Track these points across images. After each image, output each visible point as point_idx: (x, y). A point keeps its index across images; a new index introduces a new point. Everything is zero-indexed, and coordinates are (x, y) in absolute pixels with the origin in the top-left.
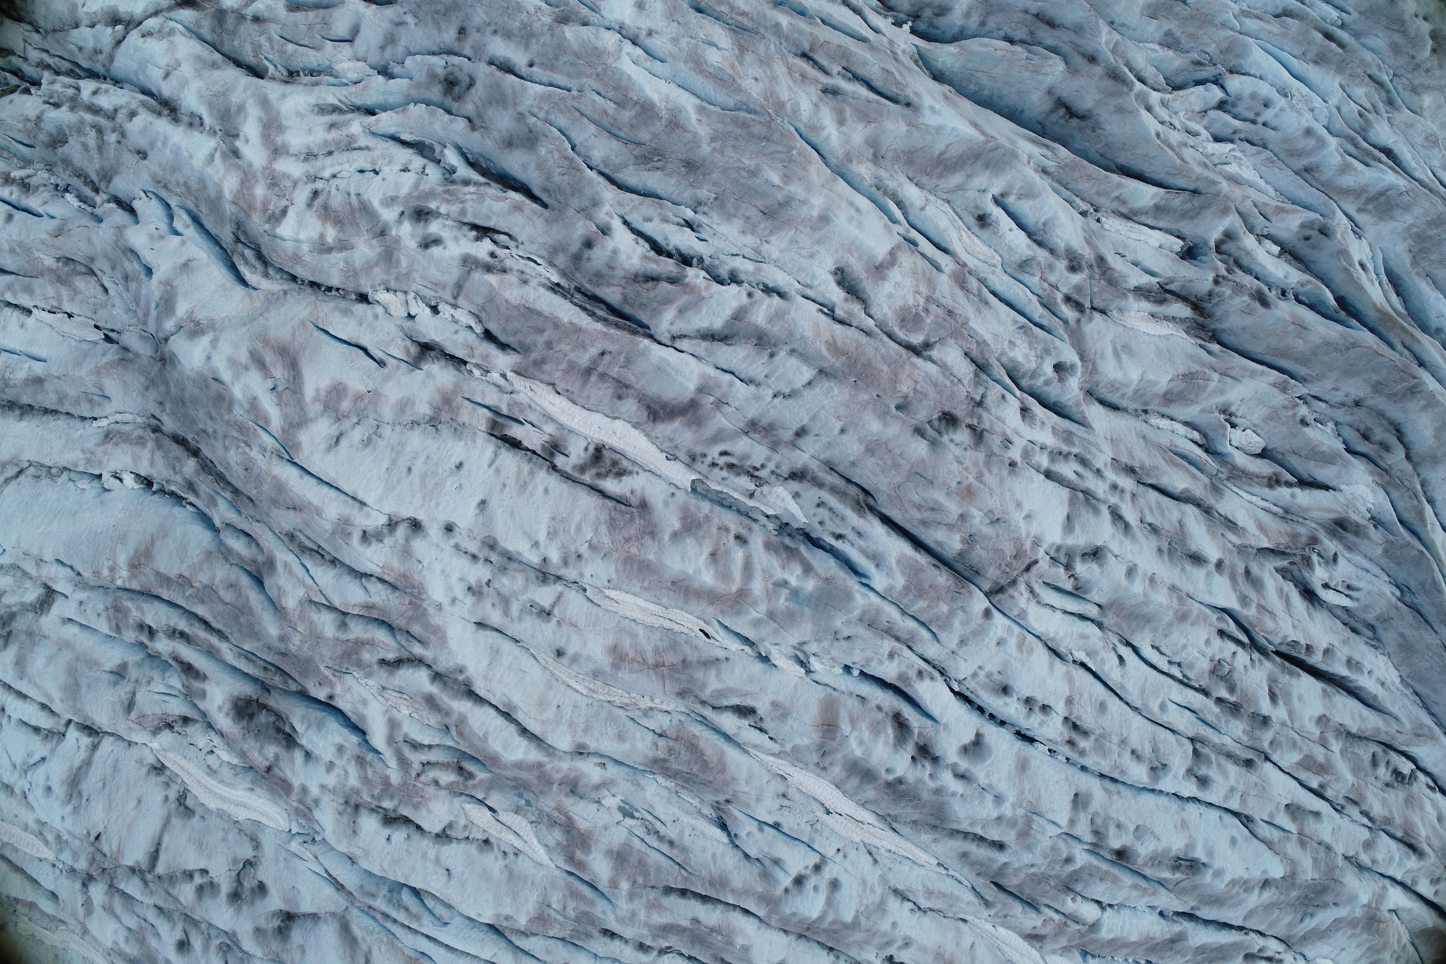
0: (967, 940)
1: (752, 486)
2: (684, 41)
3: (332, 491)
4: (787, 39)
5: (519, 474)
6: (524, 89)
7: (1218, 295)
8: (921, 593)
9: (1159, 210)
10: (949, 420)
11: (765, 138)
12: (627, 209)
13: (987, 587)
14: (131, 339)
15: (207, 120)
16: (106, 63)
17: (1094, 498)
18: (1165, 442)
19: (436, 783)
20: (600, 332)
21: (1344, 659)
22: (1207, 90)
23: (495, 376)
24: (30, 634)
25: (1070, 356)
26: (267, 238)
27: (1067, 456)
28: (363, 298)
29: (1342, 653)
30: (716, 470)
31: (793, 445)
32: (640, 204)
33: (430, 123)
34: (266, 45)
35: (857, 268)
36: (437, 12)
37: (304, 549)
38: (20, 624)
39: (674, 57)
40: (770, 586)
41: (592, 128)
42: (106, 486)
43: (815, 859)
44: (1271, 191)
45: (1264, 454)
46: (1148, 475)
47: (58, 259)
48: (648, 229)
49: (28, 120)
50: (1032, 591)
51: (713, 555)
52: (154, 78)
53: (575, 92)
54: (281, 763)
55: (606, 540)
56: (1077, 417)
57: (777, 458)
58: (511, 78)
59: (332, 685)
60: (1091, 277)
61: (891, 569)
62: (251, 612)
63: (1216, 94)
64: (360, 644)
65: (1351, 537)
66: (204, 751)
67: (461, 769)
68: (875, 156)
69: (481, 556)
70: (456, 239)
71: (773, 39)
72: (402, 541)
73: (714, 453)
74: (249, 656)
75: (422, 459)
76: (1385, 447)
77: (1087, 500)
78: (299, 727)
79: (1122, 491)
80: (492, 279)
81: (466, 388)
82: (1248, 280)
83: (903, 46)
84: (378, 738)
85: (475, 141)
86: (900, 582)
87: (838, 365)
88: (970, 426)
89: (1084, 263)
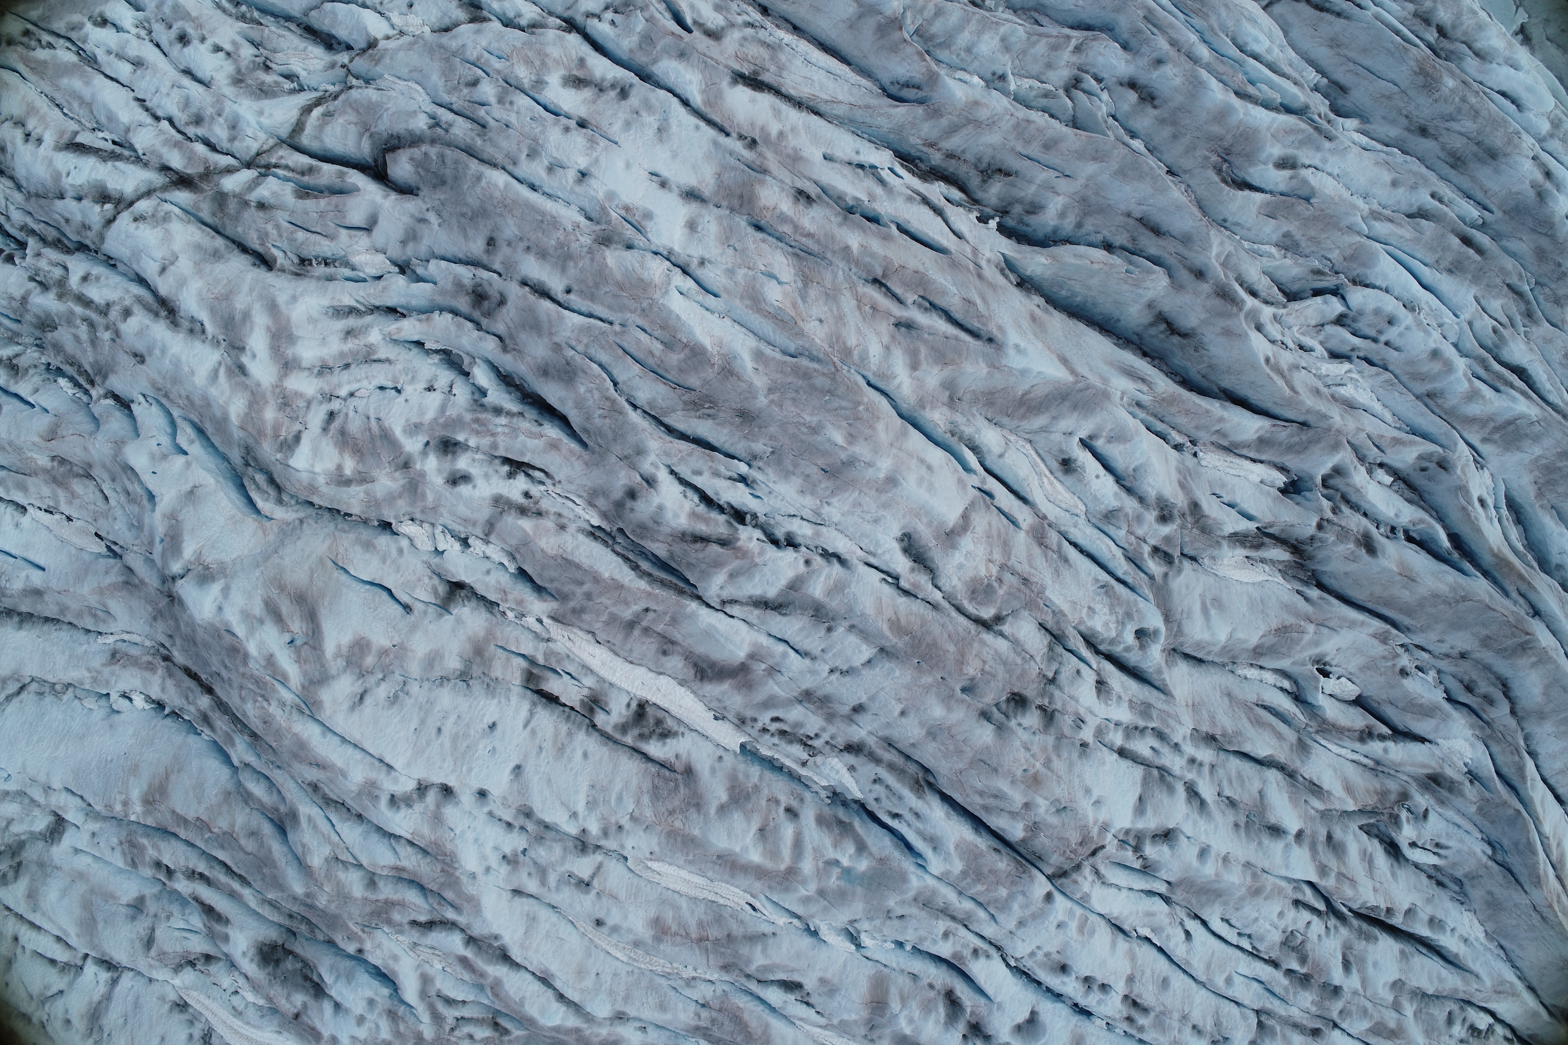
1: (805, 756)
2: (741, 272)
3: (357, 751)
4: (857, 264)
5: (556, 735)
6: (561, 318)
7: (1321, 540)
8: (979, 877)
9: (1263, 442)
10: (1018, 701)
11: (829, 391)
12: (675, 460)
13: (1049, 871)
14: (135, 560)
15: (210, 328)
16: (96, 240)
17: (1170, 774)
18: (1252, 697)
19: (471, 1037)
20: (644, 591)
21: (1426, 918)
22: (1325, 302)
23: (530, 621)
24: (41, 865)
25: (1154, 620)
26: (279, 466)
27: (1143, 731)
28: (386, 526)
29: (1425, 912)
30: (767, 737)
31: (849, 719)
32: (690, 455)
33: (457, 337)
34: (274, 233)
35: (926, 535)
36: (463, 215)
37: (328, 802)
38: (30, 854)
39: (728, 292)
40: (821, 865)
41: (637, 368)
42: (115, 707)
44: (1388, 417)
45: (1359, 702)
46: (1229, 743)
47: (53, 458)
48: (698, 481)
49: (12, 298)
50: (1097, 873)
51: (761, 830)
52: (150, 270)
53: (617, 328)
54: (310, 1012)
55: (648, 813)
56: (1157, 684)
57: (832, 729)
58: (547, 304)
59: (361, 941)
60: (1183, 527)
61: (949, 854)
62: (274, 865)
63: (1335, 307)
64: (390, 904)
65: (1444, 793)
66: (229, 992)
67: (496, 1025)
68: (951, 398)
69: (516, 824)
70: (487, 476)
71: (841, 265)
72: (432, 807)
73: (765, 718)
74: (272, 904)
75: (452, 719)
76: (1489, 700)
77: (1162, 777)
78: (328, 978)
79: (1201, 765)
80: (526, 524)
81: (499, 635)
82: (1355, 522)
83: (988, 254)
84: (410, 991)
85: (507, 362)
86: (957, 866)
87: (900, 645)
88: (1040, 707)
89: (1176, 512)
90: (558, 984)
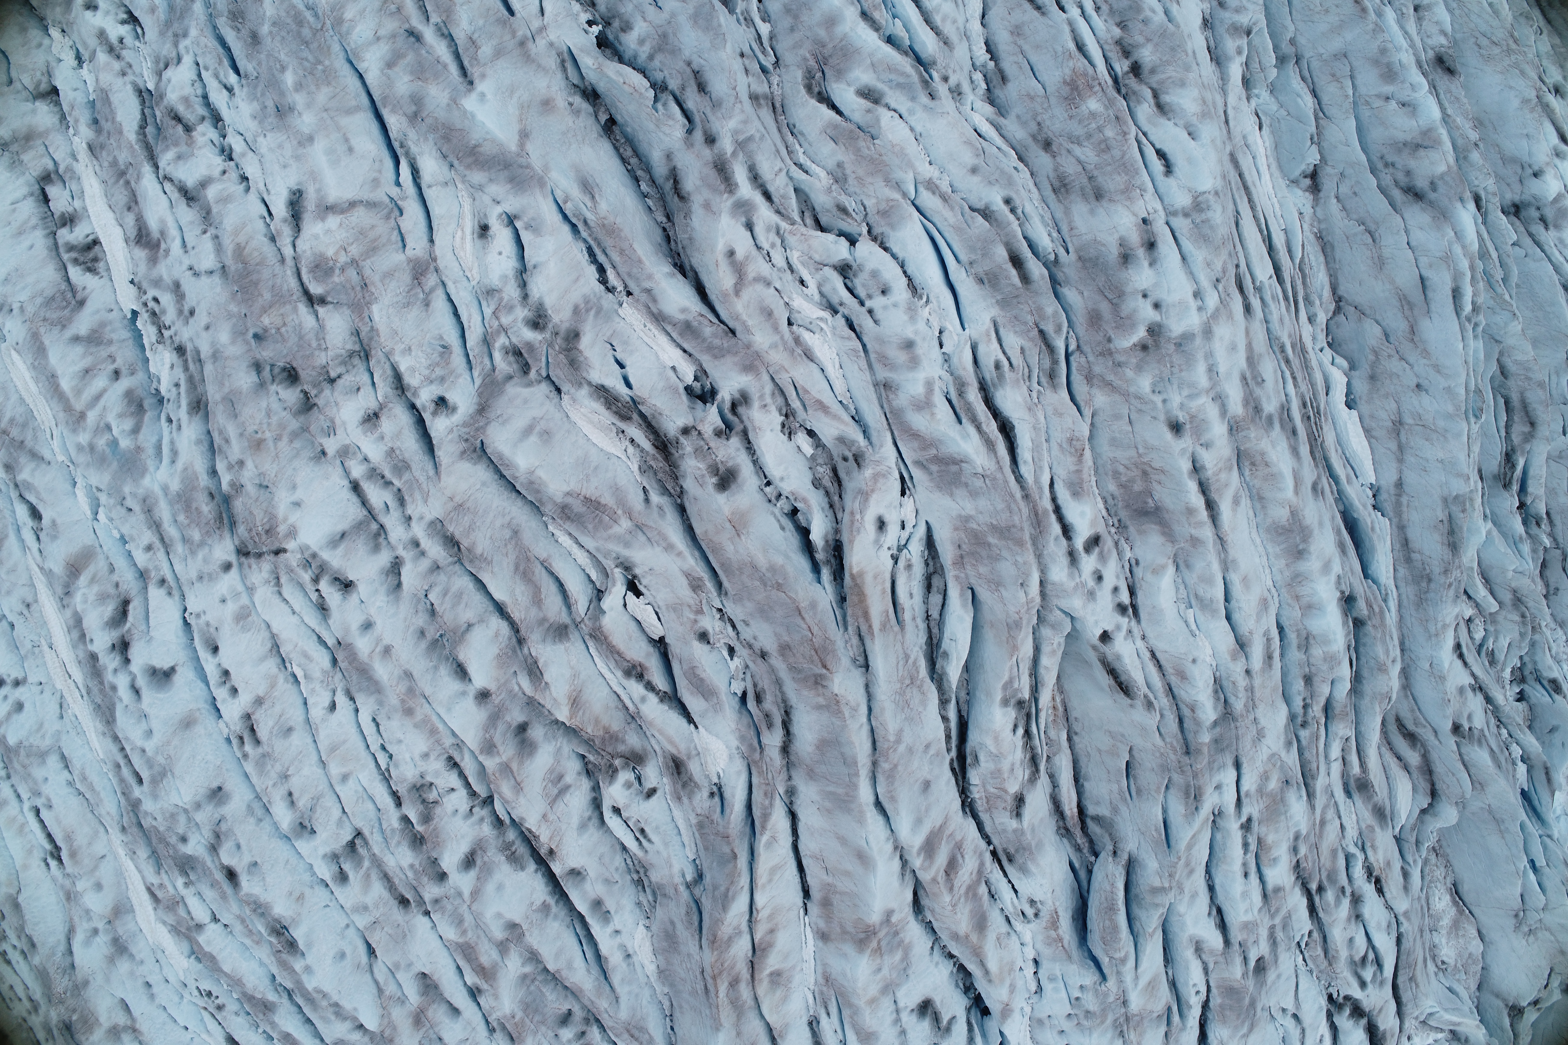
0: (99, 848)
5: (26, 222)
8: (187, 508)
9: (690, 329)
10: (292, 376)
11: (307, 43)
29: (593, 888)
30: (146, 312)
35: (311, 199)
45: (659, 644)
46: (471, 561)
65: (680, 785)
68: (416, 114)
77: (377, 535)
79: (423, 553)
81: (51, 137)
87: (233, 268)
88: (306, 393)
89: (550, 326)
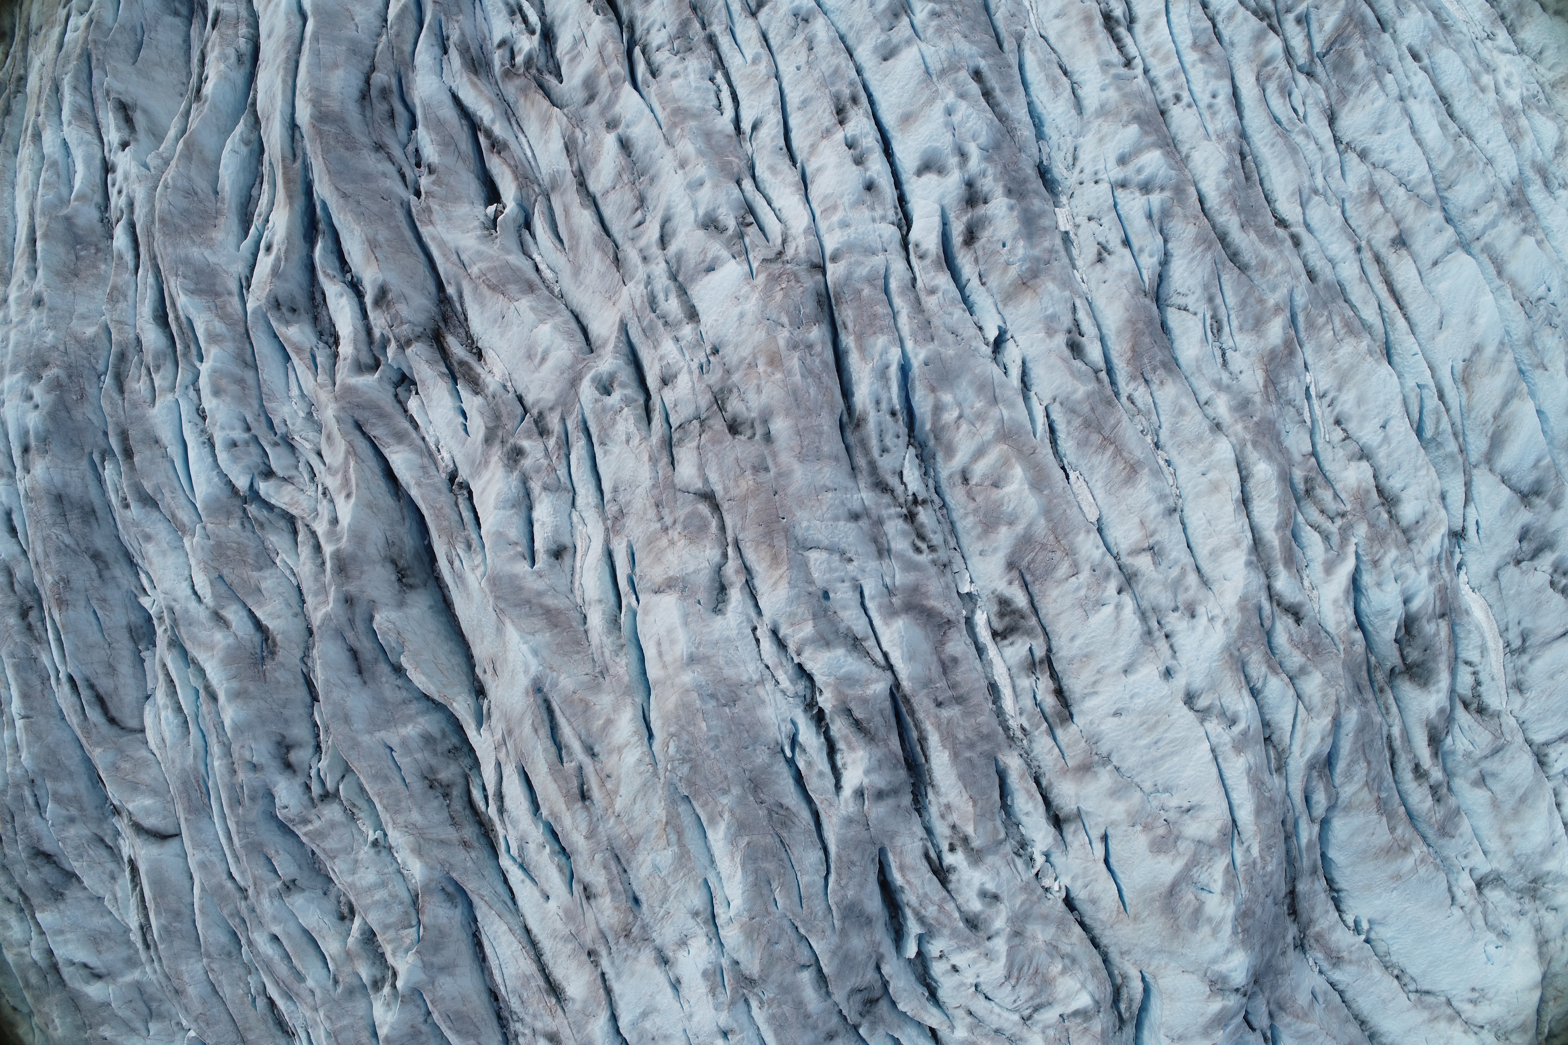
2: (676, 887)
3: (1225, 777)
4: (590, 821)
6: (823, 952)
7: (415, 332)
12: (830, 795)
13: (820, 278)
17: (670, 267)
18: (562, 255)
19: (1335, 498)
22: (269, 496)
25: (587, 391)
26: (1102, 1006)
27: (663, 317)
28: (1069, 902)
31: (866, 513)
32: (816, 791)
33: (905, 990)
37: (1279, 754)
39: (695, 879)
41: (802, 880)
43: (1119, 193)
48: (826, 768)
50: (784, 243)
51: (998, 485)
53: (791, 918)
54: (1430, 612)
55: (1064, 566)
56: (625, 339)
57: (884, 513)
58: (826, 969)
59: (1346, 637)
60: (510, 433)
61: (878, 356)
63: (263, 486)
64: (1302, 649)
67: (1308, 492)
69: (1162, 634)
70: (968, 884)
71: (602, 830)
72: (1210, 695)
73: (925, 558)
74: (1383, 709)
75: (1140, 743)
78: (1394, 625)
80: (969, 831)
82: (378, 320)
83: (490, 739)
85: (887, 947)
86: (881, 341)
90: (1238, 493)
